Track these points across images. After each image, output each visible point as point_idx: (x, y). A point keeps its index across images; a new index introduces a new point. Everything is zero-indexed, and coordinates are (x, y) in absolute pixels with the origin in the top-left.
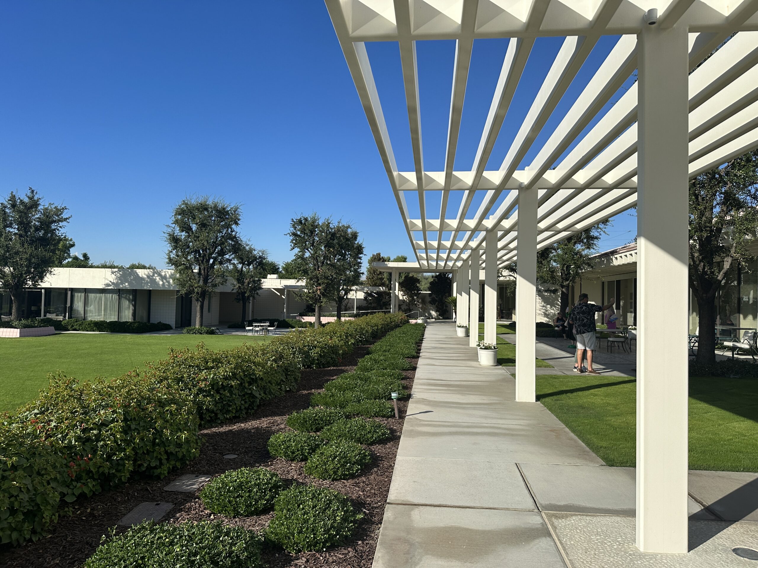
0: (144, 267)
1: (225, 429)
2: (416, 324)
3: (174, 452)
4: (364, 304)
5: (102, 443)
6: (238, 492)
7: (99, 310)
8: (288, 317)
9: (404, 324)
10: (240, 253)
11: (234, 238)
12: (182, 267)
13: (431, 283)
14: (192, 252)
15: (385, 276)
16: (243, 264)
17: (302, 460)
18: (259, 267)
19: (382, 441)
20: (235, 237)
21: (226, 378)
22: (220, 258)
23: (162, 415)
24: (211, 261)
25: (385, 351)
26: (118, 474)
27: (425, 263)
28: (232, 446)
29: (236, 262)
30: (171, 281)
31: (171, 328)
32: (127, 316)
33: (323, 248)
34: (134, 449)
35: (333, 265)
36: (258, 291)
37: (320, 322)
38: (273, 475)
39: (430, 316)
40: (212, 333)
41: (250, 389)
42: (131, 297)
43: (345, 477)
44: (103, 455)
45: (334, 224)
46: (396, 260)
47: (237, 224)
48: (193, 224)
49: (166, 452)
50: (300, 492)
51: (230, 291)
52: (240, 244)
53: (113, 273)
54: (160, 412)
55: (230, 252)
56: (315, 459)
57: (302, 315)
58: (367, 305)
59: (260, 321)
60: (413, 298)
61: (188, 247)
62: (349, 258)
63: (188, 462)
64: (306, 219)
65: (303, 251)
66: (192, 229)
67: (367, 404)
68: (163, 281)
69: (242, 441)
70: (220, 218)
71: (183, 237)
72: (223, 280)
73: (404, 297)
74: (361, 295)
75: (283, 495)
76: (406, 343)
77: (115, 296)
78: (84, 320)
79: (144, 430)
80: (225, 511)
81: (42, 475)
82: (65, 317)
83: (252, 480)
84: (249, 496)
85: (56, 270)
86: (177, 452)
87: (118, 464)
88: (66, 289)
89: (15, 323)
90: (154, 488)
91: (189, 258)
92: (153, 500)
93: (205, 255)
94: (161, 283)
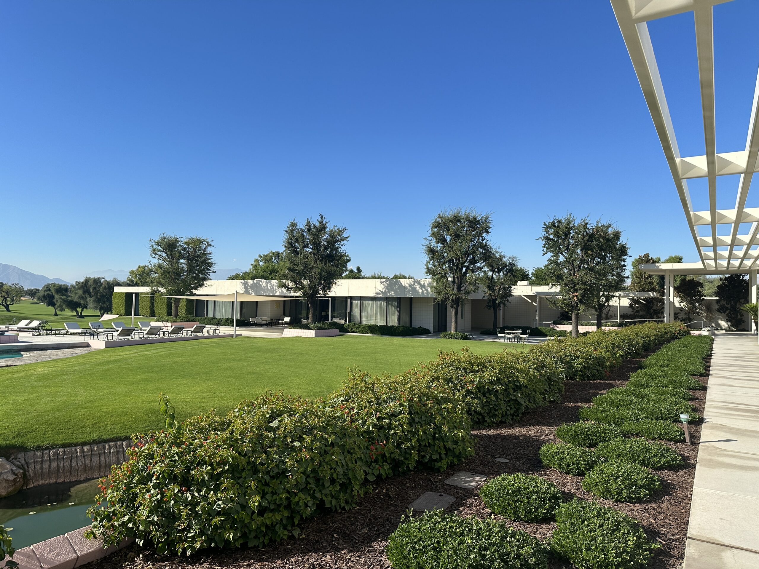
1: (492, 432)
2: (700, 336)
3: (451, 448)
4: (630, 312)
5: (392, 432)
6: (516, 496)
7: (372, 316)
8: (542, 325)
9: (683, 335)
10: (491, 260)
11: (485, 247)
12: (439, 276)
13: (718, 287)
14: (446, 262)
15: (655, 281)
16: (494, 271)
17: (578, 475)
18: (509, 274)
19: (673, 467)
20: (486, 245)
21: (491, 382)
22: (472, 266)
23: (439, 412)
24: (464, 269)
26: (407, 462)
27: (712, 262)
28: (503, 450)
29: (486, 269)
30: (429, 289)
31: (431, 333)
32: (394, 321)
33: (579, 251)
34: (418, 440)
35: (592, 269)
36: (508, 298)
37: (578, 331)
38: (550, 485)
39: (719, 327)
40: (466, 338)
41: (515, 396)
42: (396, 304)
43: (631, 500)
44: (394, 443)
45: (592, 224)
46: (669, 261)
47: (487, 232)
48: (447, 235)
49: (445, 447)
50: (582, 508)
51: (481, 298)
52: (491, 252)
53: (381, 283)
54: (438, 409)
55: (481, 260)
56: (594, 475)
57: (556, 323)
58: (633, 313)
59: (512, 329)
60: (694, 306)
61: (444, 257)
62: (610, 261)
63: (463, 460)
64: (560, 222)
65: (556, 255)
66: (446, 240)
67: (647, 424)
68: (422, 289)
69: (512, 446)
70: (472, 227)
71: (439, 248)
72: (475, 287)
73: (682, 304)
74: (625, 302)
75: (564, 507)
76: (689, 358)
77: (384, 303)
78: (360, 323)
79: (425, 424)
80: (506, 513)
81: (351, 454)
82: (346, 321)
83: (530, 487)
84: (528, 502)
85: (339, 282)
86: (454, 448)
87: (406, 453)
88: (346, 298)
89: (312, 326)
90: (437, 480)
91: (444, 267)
92: (436, 490)
93: (458, 264)
94: (420, 291)
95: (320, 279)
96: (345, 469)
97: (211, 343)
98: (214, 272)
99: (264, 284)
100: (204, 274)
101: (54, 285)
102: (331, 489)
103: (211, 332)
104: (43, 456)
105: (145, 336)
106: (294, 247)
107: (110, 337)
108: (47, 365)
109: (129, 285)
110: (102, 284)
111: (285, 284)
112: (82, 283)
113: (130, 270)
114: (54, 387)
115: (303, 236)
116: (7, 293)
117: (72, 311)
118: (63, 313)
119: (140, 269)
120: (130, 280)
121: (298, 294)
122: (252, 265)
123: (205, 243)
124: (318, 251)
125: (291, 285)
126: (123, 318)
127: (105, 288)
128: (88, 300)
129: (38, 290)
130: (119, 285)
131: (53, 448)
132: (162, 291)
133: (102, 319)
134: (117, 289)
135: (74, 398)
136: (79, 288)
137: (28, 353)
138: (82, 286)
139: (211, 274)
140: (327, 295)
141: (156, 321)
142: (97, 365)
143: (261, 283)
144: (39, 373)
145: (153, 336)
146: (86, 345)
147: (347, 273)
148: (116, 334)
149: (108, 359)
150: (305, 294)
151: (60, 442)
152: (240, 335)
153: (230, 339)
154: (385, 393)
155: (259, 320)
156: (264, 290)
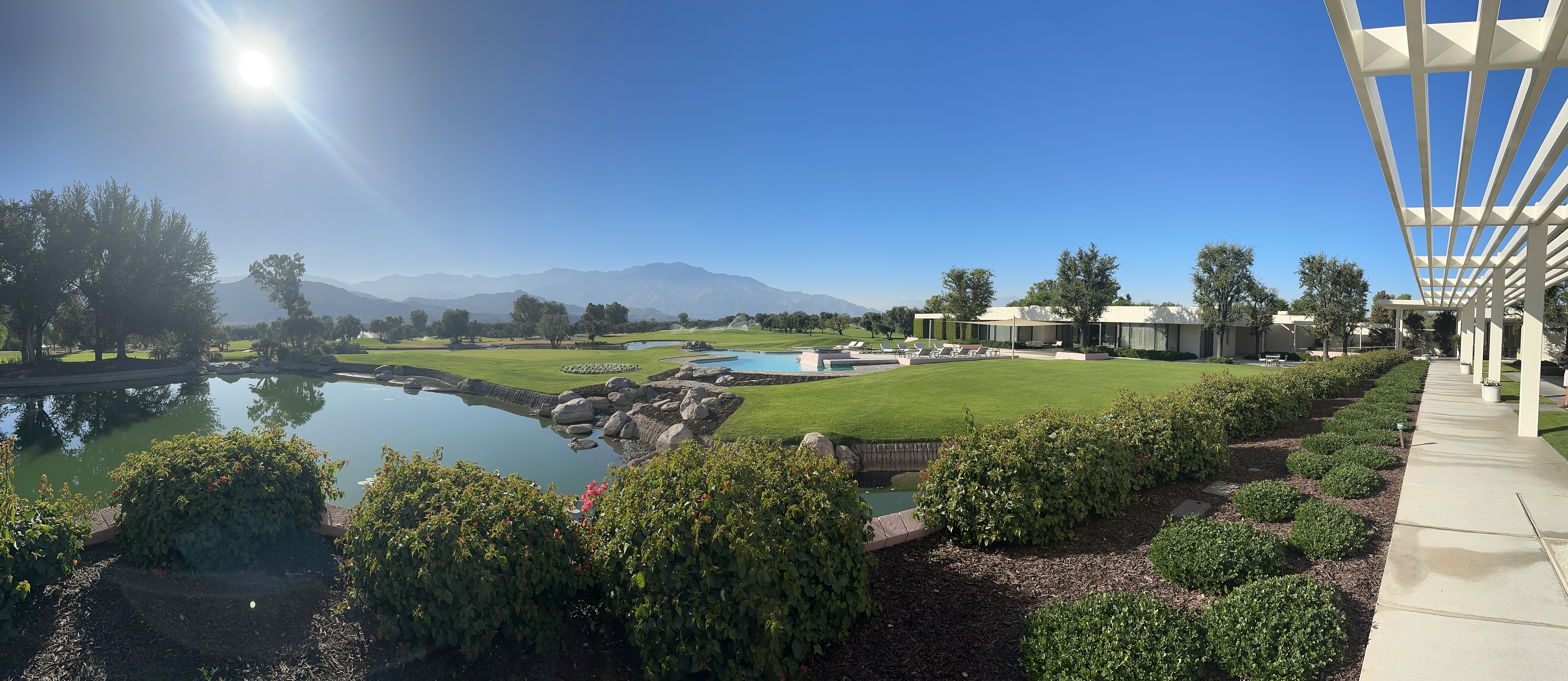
0: (1173, 305)
1: (1249, 445)
2: (1420, 360)
3: (1209, 460)
4: (1369, 340)
5: (1157, 446)
6: (1263, 500)
7: (1140, 341)
8: (1297, 351)
9: (1408, 360)
10: (1254, 291)
11: (1248, 278)
12: (1206, 304)
13: (1435, 321)
14: (1213, 291)
15: (1390, 313)
16: (1257, 301)
17: (1317, 479)
18: (1270, 304)
19: (1390, 467)
20: (1249, 277)
21: (1248, 401)
22: (1237, 296)
23: (1200, 427)
24: (1229, 299)
25: (1390, 385)
26: (1169, 473)
27: (1430, 300)
28: (1256, 460)
29: (1250, 299)
30: (1196, 317)
31: (1197, 358)
32: (1162, 345)
33: (1330, 286)
34: (1179, 454)
35: (1339, 302)
36: (1269, 327)
37: (1328, 357)
38: (1292, 489)
39: (1433, 353)
40: (1230, 362)
41: (1268, 413)
42: (1164, 330)
43: (1355, 497)
44: (1158, 456)
45: (1340, 262)
46: (1400, 298)
47: (1251, 264)
48: (1214, 265)
49: (1204, 459)
50: (1317, 506)
51: (1245, 326)
52: (1253, 283)
53: (1150, 310)
54: (1198, 425)
55: (1245, 290)
56: (1328, 478)
57: (1311, 349)
58: (1372, 341)
59: (1272, 354)
60: (1417, 335)
61: (1210, 287)
62: (1355, 296)
63: (1220, 471)
64: (1314, 258)
65: (1311, 288)
66: (1213, 270)
67: (1374, 433)
68: (1190, 317)
69: (1263, 456)
70: (1237, 259)
71: (1206, 277)
72: (1239, 316)
73: (1408, 334)
74: (1366, 332)
75: (1302, 507)
76: (1410, 378)
77: (1152, 330)
78: (1129, 348)
79: (1187, 439)
80: (1253, 515)
81: (1119, 465)
82: (1116, 345)
83: (1274, 492)
84: (1272, 505)
85: (1109, 308)
86: (1212, 460)
87: (1169, 465)
88: (1116, 323)
89: (1082, 349)
90: (1196, 489)
91: (1211, 296)
92: (1195, 499)
93: (1224, 293)
94: (1188, 318)
95: (1091, 305)
96: (1113, 478)
97: (993, 364)
98: (995, 299)
99: (1039, 310)
100: (987, 301)
102: (1101, 497)
103: (993, 354)
105: (940, 356)
106: (1066, 275)
107: (913, 356)
109: (926, 312)
110: (905, 312)
111: (1058, 310)
112: (891, 311)
113: (927, 299)
115: (1076, 264)
116: (839, 321)
117: (884, 334)
118: (878, 336)
119: (935, 298)
120: (926, 308)
121: (1069, 320)
122: (1028, 292)
123: (988, 273)
124: (1089, 278)
125: (1063, 310)
126: (922, 341)
127: (908, 315)
128: (895, 325)
129: (860, 318)
130: (918, 312)
131: (878, 443)
132: (952, 317)
133: (906, 341)
134: (917, 316)
136: (888, 316)
137: (857, 367)
138: (891, 314)
139: (992, 301)
140: (1098, 321)
141: (948, 343)
142: (905, 378)
143: (1036, 309)
144: (865, 383)
145: (946, 356)
146: (896, 362)
147: (1117, 300)
148: (917, 353)
149: (913, 374)
150: (1076, 320)
151: (883, 439)
152: (1018, 357)
153: (1008, 361)
154: (1151, 411)
155: (1034, 343)
156: (1038, 316)
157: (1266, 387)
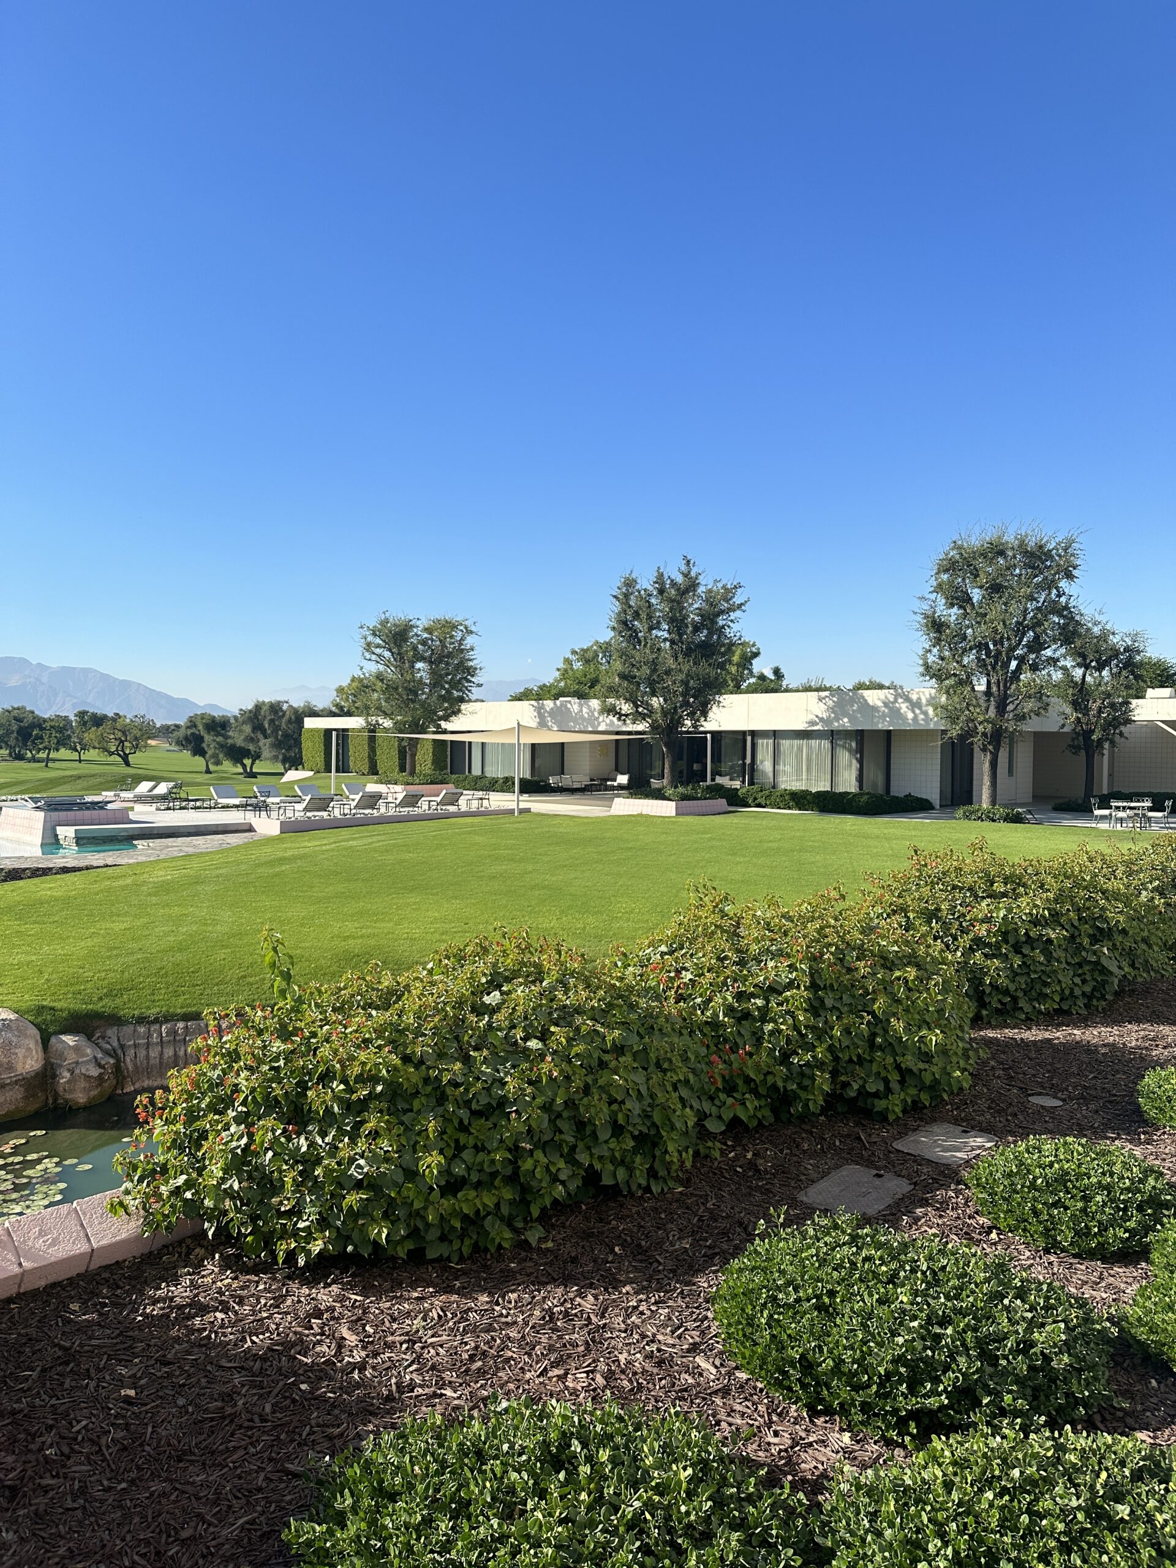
0: (881, 687)
1: (1034, 1034)
3: (915, 1069)
5: (770, 1027)
7: (799, 772)
10: (1081, 642)
11: (1063, 611)
12: (950, 682)
14: (971, 649)
16: (1088, 667)
18: (1124, 673)
20: (1066, 608)
21: (1035, 921)
22: (1033, 656)
23: (887, 985)
24: (1014, 664)
26: (803, 1095)
28: (1051, 1078)
29: (1069, 663)
30: (931, 711)
31: (933, 808)
32: (848, 783)
34: (831, 1048)
36: (1122, 728)
40: (1017, 819)
41: (1095, 953)
42: (854, 745)
44: (773, 1050)
47: (1070, 576)
48: (973, 588)
49: (897, 1067)
51: (1055, 729)
52: (1078, 623)
53: (820, 699)
54: (882, 980)
55: (1055, 641)
59: (1126, 797)
61: (964, 637)
63: (945, 1097)
66: (971, 599)
68: (913, 712)
69: (1075, 1070)
70: (1033, 568)
71: (953, 618)
72: (1039, 705)
77: (826, 744)
78: (774, 787)
79: (851, 1012)
80: (1025, 1230)
81: (665, 1071)
82: (743, 782)
83: (1092, 1173)
84: (1084, 1210)
85: (727, 699)
86: (921, 1071)
87: (802, 1075)
88: (744, 733)
89: (669, 792)
90: (874, 1139)
91: (966, 661)
92: (869, 1163)
93: (999, 653)
94: (910, 715)
95: (686, 695)
96: (646, 1103)
97: (473, 826)
98: (480, 685)
99: (576, 708)
100: (461, 690)
101: (203, 716)
102: (612, 1146)
103: (475, 804)
104: (149, 1036)
105: (353, 811)
106: (630, 629)
107: (289, 814)
108: (174, 864)
109: (334, 715)
110: (284, 713)
111: (615, 707)
112: (250, 711)
113: (336, 686)
114: (179, 905)
115: (650, 605)
116: (124, 733)
117: (235, 765)
118: (219, 768)
119: (355, 685)
120: (337, 705)
121: (641, 727)
122: (558, 670)
123: (462, 628)
124: (680, 635)
125: (626, 708)
126: (320, 778)
127: (290, 721)
128: (261, 744)
129: (177, 726)
130: (314, 714)
131: (167, 1021)
132: (385, 725)
133: (285, 779)
134: (309, 723)
135: (210, 928)
136: (244, 722)
137: (145, 842)
138: (250, 718)
139: (474, 690)
140: (702, 729)
141: (376, 782)
142: (259, 865)
143: (569, 706)
144: (156, 880)
145: (367, 811)
146: (247, 828)
147: (752, 680)
148: (300, 807)
149: (280, 854)
150: (654, 727)
151: (179, 1011)
152: (528, 810)
153: (507, 819)
154: (757, 941)
155: (566, 780)
156: (575, 720)
157: (1092, 886)
